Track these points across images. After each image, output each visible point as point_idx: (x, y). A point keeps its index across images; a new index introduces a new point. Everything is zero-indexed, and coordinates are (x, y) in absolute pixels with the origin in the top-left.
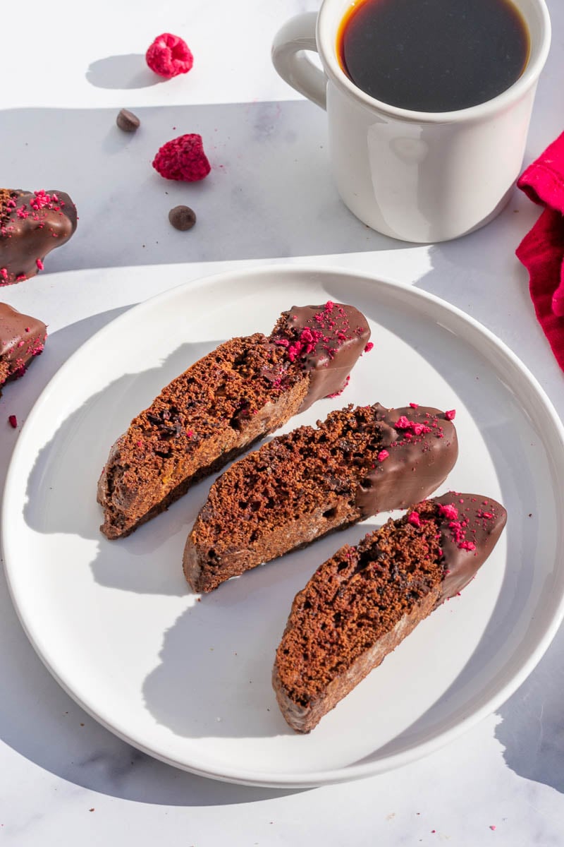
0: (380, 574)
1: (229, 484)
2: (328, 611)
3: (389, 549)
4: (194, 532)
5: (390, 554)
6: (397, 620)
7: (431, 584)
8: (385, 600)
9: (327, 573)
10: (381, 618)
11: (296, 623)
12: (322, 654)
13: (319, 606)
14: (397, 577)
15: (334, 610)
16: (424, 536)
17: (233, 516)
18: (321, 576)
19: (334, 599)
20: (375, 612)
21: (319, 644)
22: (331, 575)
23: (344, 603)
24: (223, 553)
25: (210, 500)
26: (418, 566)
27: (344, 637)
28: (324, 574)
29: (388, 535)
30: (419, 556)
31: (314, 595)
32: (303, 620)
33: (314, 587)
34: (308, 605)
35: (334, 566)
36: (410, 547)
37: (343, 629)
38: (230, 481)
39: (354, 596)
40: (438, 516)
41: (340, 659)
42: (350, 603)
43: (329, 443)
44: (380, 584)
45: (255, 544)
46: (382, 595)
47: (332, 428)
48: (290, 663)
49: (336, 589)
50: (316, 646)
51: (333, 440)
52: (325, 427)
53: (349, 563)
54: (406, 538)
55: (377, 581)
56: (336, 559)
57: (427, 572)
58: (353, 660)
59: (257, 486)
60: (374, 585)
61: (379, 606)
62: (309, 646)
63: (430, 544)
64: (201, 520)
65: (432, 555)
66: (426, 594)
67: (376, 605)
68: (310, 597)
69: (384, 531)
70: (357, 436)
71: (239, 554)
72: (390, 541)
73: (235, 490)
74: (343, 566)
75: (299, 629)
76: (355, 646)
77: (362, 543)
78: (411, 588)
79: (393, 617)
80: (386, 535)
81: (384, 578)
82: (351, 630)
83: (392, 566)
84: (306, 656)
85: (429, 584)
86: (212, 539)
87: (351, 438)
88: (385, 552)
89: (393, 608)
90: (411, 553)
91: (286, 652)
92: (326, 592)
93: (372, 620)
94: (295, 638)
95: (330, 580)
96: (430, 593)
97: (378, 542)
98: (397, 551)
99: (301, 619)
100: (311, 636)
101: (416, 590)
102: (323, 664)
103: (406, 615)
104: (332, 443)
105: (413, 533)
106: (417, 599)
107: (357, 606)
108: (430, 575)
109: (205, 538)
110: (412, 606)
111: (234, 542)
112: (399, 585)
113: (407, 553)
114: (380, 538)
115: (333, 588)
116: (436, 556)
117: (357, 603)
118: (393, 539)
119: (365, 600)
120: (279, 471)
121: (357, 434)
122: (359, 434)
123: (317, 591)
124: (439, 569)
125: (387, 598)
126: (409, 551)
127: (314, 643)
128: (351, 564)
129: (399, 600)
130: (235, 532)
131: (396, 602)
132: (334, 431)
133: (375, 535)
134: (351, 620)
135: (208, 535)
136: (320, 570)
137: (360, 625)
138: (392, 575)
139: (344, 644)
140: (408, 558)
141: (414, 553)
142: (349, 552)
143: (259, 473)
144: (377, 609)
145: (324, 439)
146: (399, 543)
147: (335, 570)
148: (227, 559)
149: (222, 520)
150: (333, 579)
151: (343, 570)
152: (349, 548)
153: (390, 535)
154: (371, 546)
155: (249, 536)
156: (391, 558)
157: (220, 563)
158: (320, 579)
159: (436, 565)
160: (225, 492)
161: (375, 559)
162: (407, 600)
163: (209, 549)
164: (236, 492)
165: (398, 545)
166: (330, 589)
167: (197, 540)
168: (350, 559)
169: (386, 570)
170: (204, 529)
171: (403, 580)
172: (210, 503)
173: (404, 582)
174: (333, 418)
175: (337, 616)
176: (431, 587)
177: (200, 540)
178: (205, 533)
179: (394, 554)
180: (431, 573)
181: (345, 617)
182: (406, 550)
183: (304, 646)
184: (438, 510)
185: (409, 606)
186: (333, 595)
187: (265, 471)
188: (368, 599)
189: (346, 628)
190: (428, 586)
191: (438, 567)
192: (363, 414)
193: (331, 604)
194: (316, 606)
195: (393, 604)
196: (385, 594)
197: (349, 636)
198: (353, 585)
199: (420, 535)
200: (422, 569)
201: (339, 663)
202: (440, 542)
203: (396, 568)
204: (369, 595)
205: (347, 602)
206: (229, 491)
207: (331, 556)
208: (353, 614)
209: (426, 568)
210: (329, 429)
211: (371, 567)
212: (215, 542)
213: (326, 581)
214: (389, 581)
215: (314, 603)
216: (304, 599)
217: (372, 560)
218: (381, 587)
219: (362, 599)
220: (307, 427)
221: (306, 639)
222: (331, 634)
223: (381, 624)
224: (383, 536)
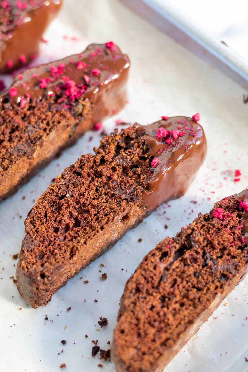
0: (195, 260)
1: (39, 215)
2: (155, 294)
3: (201, 239)
4: (23, 262)
5: (202, 243)
6: (212, 300)
7: (238, 268)
8: (201, 282)
9: (152, 262)
10: (199, 299)
11: (129, 306)
12: (152, 331)
13: (147, 290)
14: (210, 263)
15: (160, 293)
16: (229, 227)
17: (51, 241)
18: (147, 264)
19: (159, 283)
20: (193, 293)
21: (149, 323)
22: (155, 263)
23: (167, 286)
24: (52, 273)
25: (28, 233)
26: (226, 252)
27: (170, 316)
28: (150, 263)
29: (200, 228)
30: (226, 244)
31: (142, 281)
32: (134, 303)
33: (142, 275)
34: (138, 290)
35: (157, 256)
36: (218, 237)
37: (168, 309)
38: (40, 213)
39: (175, 281)
40: (239, 211)
41: (168, 335)
42: (173, 286)
43: (109, 163)
44: (196, 269)
45: (75, 258)
46: (198, 278)
47: (107, 151)
48: (126, 341)
49: (160, 275)
50: (147, 325)
51: (111, 160)
52: (101, 151)
53: (169, 253)
54: (215, 229)
55: (193, 266)
56: (159, 249)
57: (234, 257)
58: (178, 335)
59: (62, 211)
60: (191, 271)
61: (196, 288)
62: (141, 326)
63: (234, 233)
64: (26, 251)
65: (236, 242)
66: (234, 276)
67: (194, 287)
68: (140, 284)
69: (196, 224)
70: (129, 152)
71: (64, 270)
72: (202, 232)
73: (45, 219)
74: (165, 255)
75: (132, 311)
76: (180, 323)
77: (179, 235)
78: (222, 272)
79: (209, 297)
80: (197, 227)
81: (198, 263)
82: (175, 309)
83: (204, 253)
84: (139, 335)
85: (236, 267)
86: (39, 264)
87: (124, 154)
88: (198, 241)
89: (208, 289)
90: (220, 242)
91: (122, 332)
92: (152, 278)
93: (192, 300)
94: (129, 319)
95: (155, 268)
96: (237, 275)
97: (192, 233)
98: (208, 240)
99: (132, 303)
100: (142, 317)
101: (226, 273)
102: (154, 341)
103: (219, 294)
104: (111, 162)
105: (220, 225)
106: (227, 280)
107: (178, 288)
108: (236, 260)
109: (33, 264)
110: (223, 286)
111: (58, 262)
112: (211, 269)
113: (216, 242)
114: (193, 230)
115: (158, 274)
116: (239, 243)
117: (178, 286)
118: (204, 230)
119: (185, 283)
120: (76, 195)
121: (128, 150)
122: (130, 150)
123: (145, 278)
124: (243, 254)
125: (202, 280)
126: (218, 240)
127: (145, 322)
128: (170, 253)
129: (213, 282)
130: (56, 254)
131: (211, 283)
132: (109, 152)
133: (189, 228)
134: (174, 301)
135: (35, 261)
136: (146, 259)
137: (182, 305)
138: (205, 260)
139: (170, 322)
140: (217, 246)
141: (222, 242)
142: (168, 244)
143: (61, 201)
144: (195, 290)
145: (103, 161)
146: (209, 234)
147: (157, 259)
148: (56, 277)
149: (42, 246)
150: (157, 266)
151: (164, 258)
152: (168, 240)
153: (201, 228)
154: (186, 237)
155: (68, 253)
156: (204, 247)
157: (51, 282)
158: (146, 267)
159: (240, 251)
160: (38, 222)
161: (190, 247)
162: (219, 281)
163: (40, 273)
164: (47, 221)
165: (208, 236)
166: (155, 275)
167: (27, 268)
168: (170, 249)
169: (199, 257)
170: (31, 257)
171: (215, 265)
172: (28, 235)
173: (215, 266)
174: (106, 143)
175: (163, 299)
176: (238, 270)
177: (29, 267)
178: (32, 260)
179: (206, 243)
180: (237, 258)
181: (169, 299)
182: (216, 240)
183: (137, 325)
184: (238, 205)
185: (222, 287)
186: (158, 280)
187: (66, 198)
188: (187, 282)
189: (171, 308)
190: (236, 269)
191: (242, 253)
192: (128, 134)
193: (158, 287)
194: (144, 291)
195: (208, 285)
196: (200, 277)
197: (174, 315)
198: (174, 270)
199: (226, 226)
200: (229, 254)
201: (167, 339)
202: (242, 231)
203: (208, 255)
204: (188, 279)
205: (170, 286)
206: (41, 221)
207: (154, 247)
208: (175, 296)
209: (232, 254)
210: (105, 152)
211: (187, 255)
212: (42, 265)
213: (152, 269)
214: (203, 267)
215: (143, 288)
216: (134, 286)
217: (187, 249)
218: (197, 272)
219: (182, 282)
220: (88, 155)
221: (138, 319)
222: (158, 313)
223: (199, 303)
224: (196, 228)
